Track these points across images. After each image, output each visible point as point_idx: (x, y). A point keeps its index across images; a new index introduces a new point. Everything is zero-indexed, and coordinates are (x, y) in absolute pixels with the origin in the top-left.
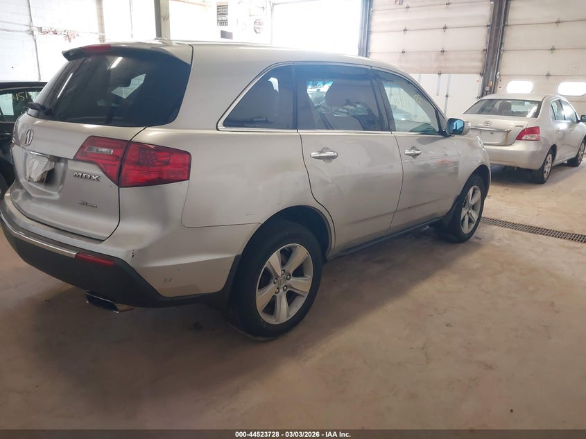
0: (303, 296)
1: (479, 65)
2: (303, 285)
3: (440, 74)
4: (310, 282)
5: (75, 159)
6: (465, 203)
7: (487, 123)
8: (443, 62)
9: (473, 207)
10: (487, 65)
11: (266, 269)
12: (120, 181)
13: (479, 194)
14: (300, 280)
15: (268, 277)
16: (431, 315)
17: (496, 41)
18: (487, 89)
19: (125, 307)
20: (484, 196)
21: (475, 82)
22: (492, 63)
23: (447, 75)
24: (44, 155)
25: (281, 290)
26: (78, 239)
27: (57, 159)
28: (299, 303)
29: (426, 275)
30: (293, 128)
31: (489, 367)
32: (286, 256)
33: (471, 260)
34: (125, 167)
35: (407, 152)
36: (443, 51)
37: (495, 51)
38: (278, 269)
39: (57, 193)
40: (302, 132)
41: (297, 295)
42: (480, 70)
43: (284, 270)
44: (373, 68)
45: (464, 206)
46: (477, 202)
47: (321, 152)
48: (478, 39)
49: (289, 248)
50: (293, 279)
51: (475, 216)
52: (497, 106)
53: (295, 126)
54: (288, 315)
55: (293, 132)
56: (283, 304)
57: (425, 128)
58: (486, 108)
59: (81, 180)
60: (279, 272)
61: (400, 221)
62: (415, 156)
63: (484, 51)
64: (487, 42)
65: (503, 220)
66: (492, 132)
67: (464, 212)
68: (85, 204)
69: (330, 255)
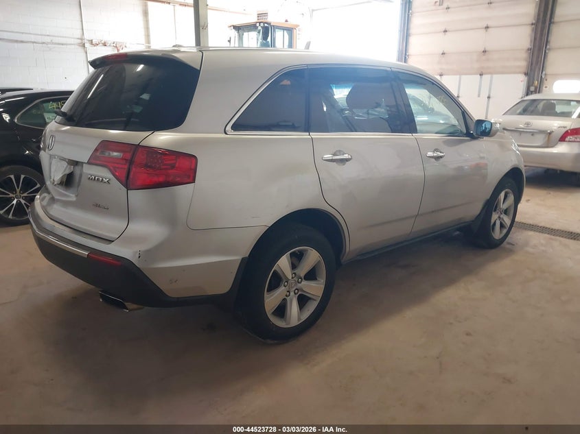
0: (315, 300)
1: (523, 65)
2: (315, 289)
3: (481, 75)
4: (323, 286)
5: (89, 163)
6: (496, 207)
7: (528, 124)
8: (484, 63)
9: (506, 212)
10: (532, 64)
11: (275, 272)
12: (128, 184)
13: (511, 198)
14: (312, 284)
15: (277, 280)
16: (451, 324)
17: (541, 39)
18: (532, 89)
19: (135, 306)
20: (518, 200)
21: (519, 82)
22: (537, 63)
23: (489, 76)
24: (64, 159)
25: (292, 294)
26: (90, 239)
27: (75, 163)
28: (311, 308)
29: (451, 281)
30: (305, 131)
31: (508, 380)
32: (297, 258)
33: (501, 267)
34: (133, 169)
35: (430, 154)
36: (485, 52)
37: (540, 49)
38: (288, 272)
39: (74, 195)
40: (314, 135)
41: (310, 299)
42: (524, 70)
43: (295, 273)
44: (393, 69)
45: (495, 210)
46: (510, 207)
47: (334, 155)
48: (522, 38)
49: (300, 251)
50: (304, 283)
51: (507, 221)
52: (541, 106)
53: (308, 129)
54: (299, 319)
55: (305, 135)
56: (294, 308)
57: (452, 130)
58: (529, 108)
59: (95, 183)
60: (289, 275)
61: (422, 225)
62: (438, 158)
63: (528, 49)
64: (531, 41)
65: (540, 225)
66: (533, 134)
67: (495, 216)
68: (97, 206)
69: (345, 259)
